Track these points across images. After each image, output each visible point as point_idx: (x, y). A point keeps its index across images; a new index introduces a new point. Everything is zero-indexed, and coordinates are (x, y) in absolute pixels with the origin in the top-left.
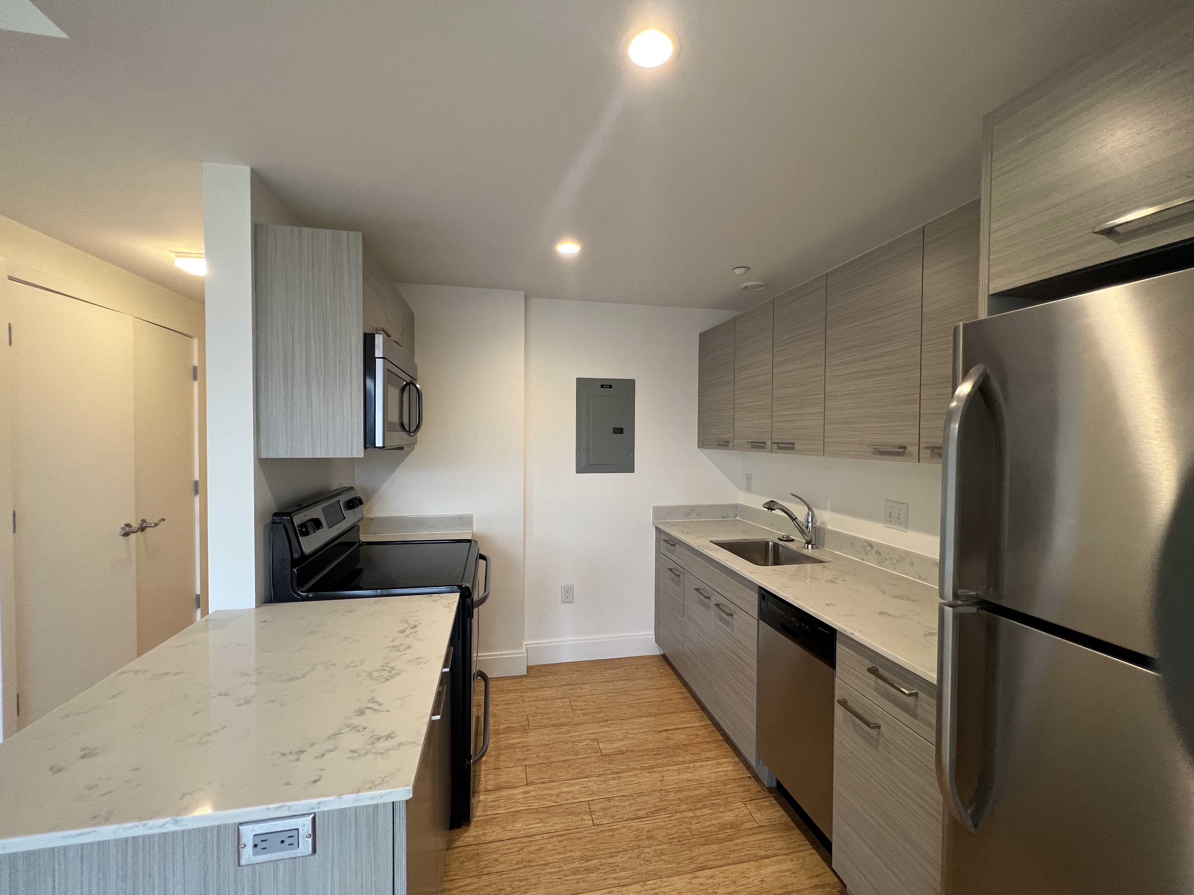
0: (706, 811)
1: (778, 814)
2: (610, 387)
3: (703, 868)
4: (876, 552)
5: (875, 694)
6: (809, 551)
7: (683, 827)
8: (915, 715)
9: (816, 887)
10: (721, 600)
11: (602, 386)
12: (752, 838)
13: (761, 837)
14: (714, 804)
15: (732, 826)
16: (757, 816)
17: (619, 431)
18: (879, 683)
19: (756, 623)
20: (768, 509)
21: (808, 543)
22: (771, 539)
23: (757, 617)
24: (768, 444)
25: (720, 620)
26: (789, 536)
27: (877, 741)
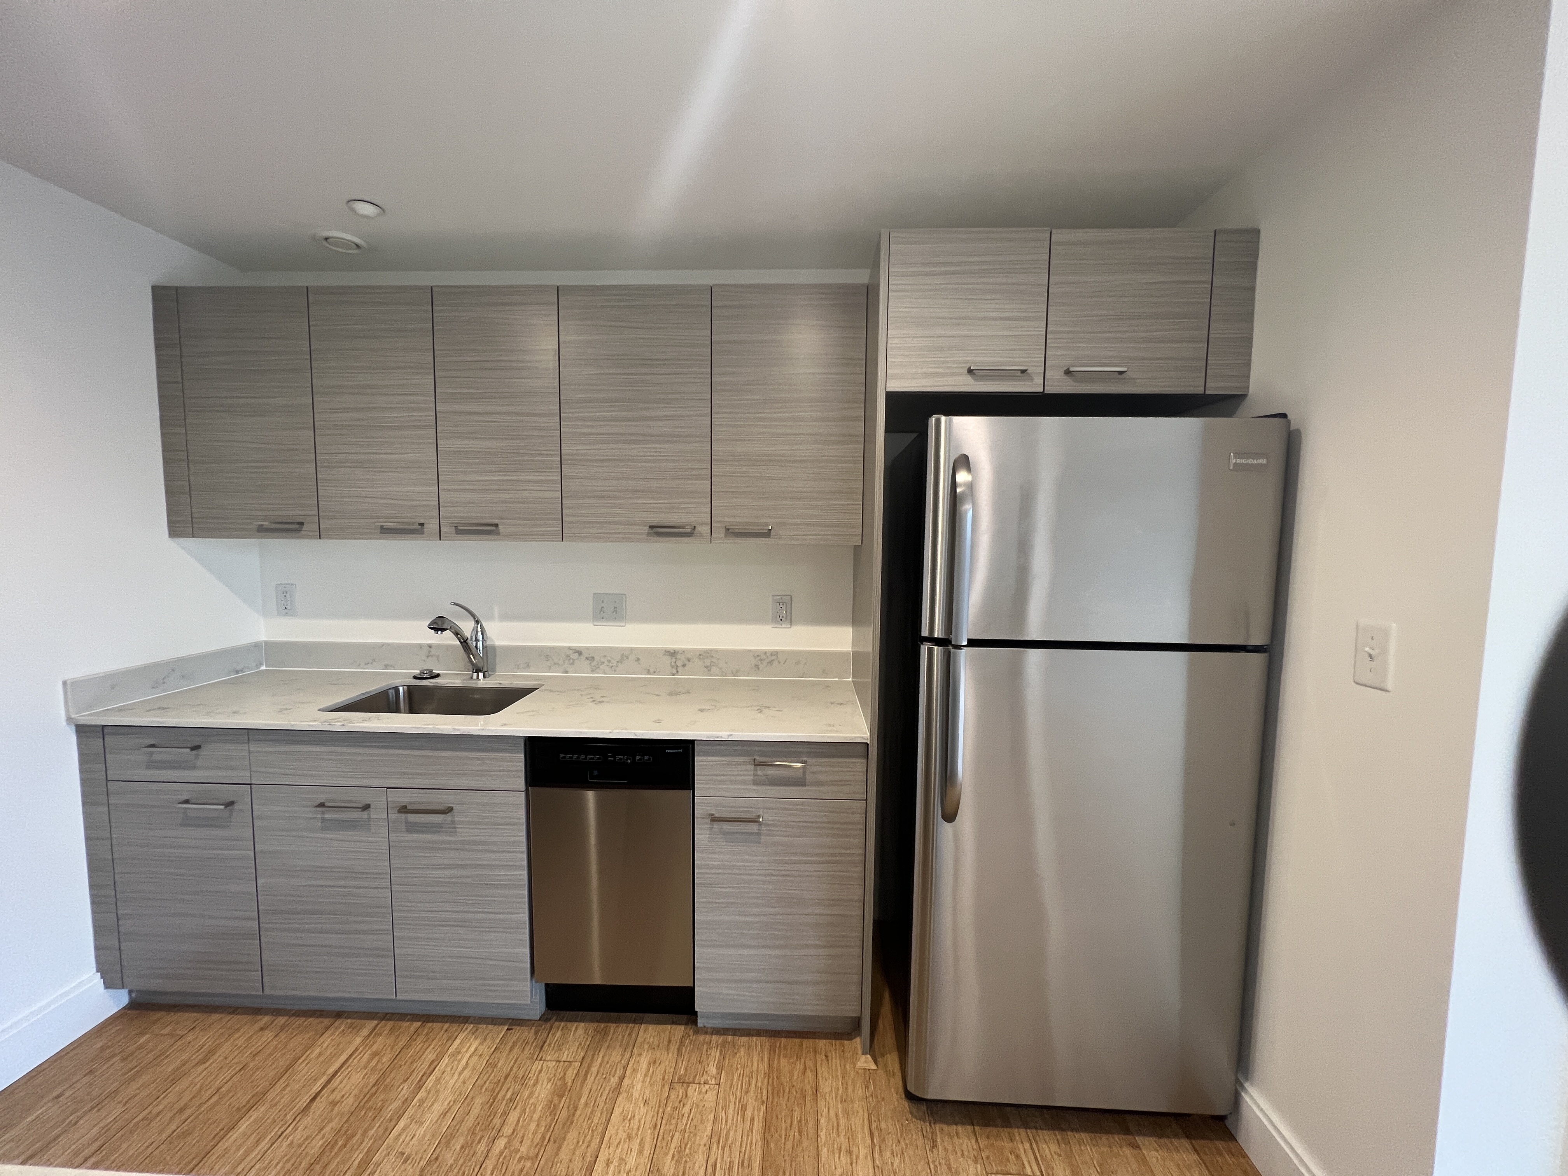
4: (587, 658)
8: (803, 784)
10: (396, 797)
13: (594, 1068)
14: (511, 1100)
15: (558, 1095)
16: (566, 1056)
18: (759, 773)
19: (521, 798)
20: (436, 630)
21: (478, 671)
22: (396, 682)
23: (522, 786)
24: (432, 526)
25: (408, 831)
26: (431, 671)
27: (758, 834)
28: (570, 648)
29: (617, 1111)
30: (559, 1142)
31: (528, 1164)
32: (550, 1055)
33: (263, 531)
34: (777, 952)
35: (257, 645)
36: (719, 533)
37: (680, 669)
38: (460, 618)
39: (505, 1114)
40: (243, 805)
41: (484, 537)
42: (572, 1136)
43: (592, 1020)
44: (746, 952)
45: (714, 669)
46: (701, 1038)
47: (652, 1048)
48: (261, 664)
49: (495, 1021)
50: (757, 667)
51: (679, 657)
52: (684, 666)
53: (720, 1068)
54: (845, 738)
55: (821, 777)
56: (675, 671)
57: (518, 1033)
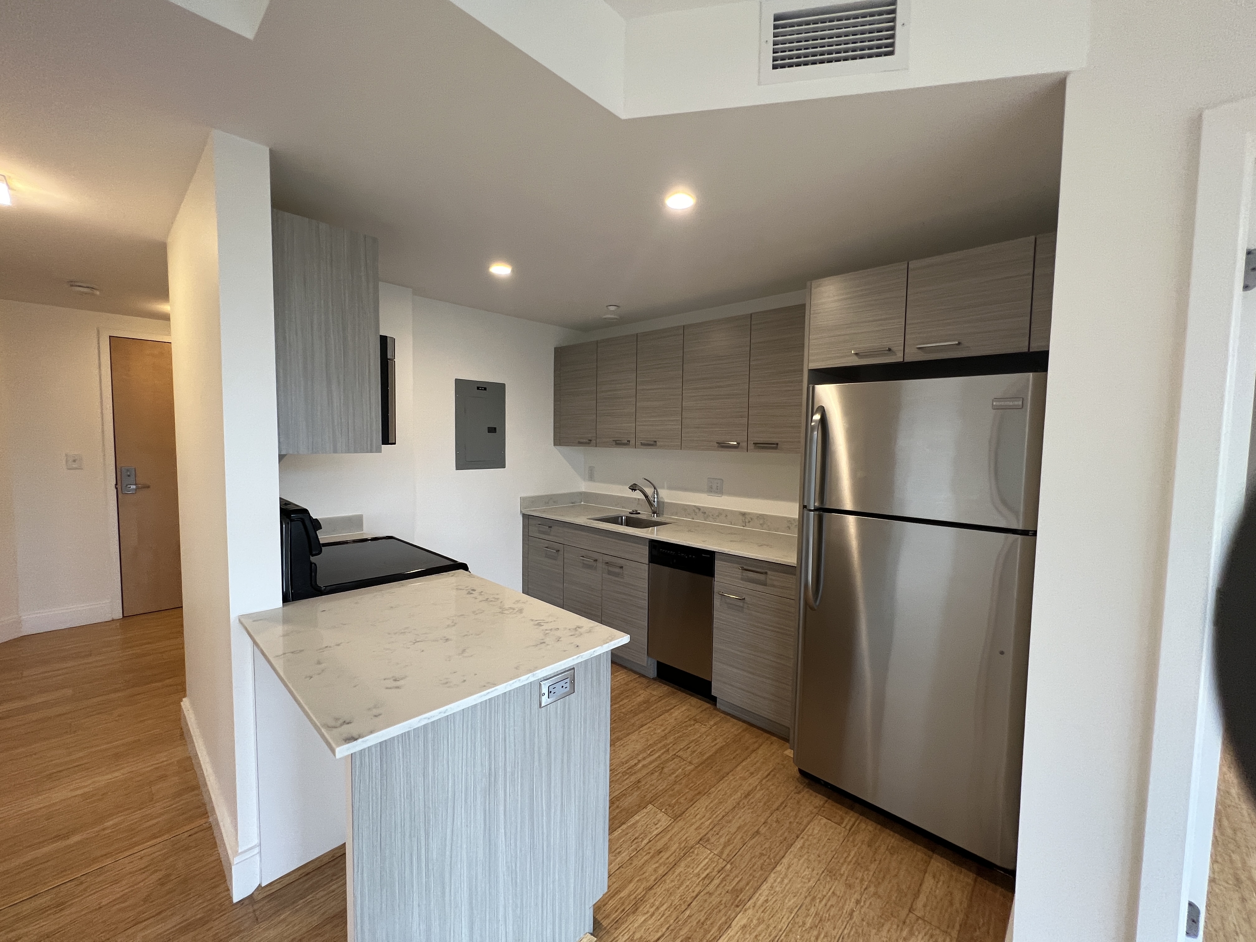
0: (625, 701)
1: (666, 688)
2: (485, 389)
3: (642, 726)
4: (702, 512)
5: (742, 582)
6: (655, 518)
7: (617, 713)
8: (765, 585)
9: (701, 712)
10: (608, 558)
11: (478, 388)
12: (659, 703)
13: (663, 701)
14: (627, 696)
15: (644, 702)
16: (655, 693)
17: (492, 430)
18: (744, 574)
19: (646, 567)
20: (632, 490)
21: (654, 513)
22: (623, 514)
23: (647, 562)
24: (632, 442)
25: (609, 574)
26: (636, 511)
27: (743, 607)
28: (695, 506)
29: (663, 716)
30: (636, 715)
31: (622, 715)
32: (649, 691)
33: (581, 443)
34: (750, 675)
35: (581, 493)
36: (751, 446)
37: (747, 524)
38: (647, 487)
39: (623, 699)
40: (561, 553)
41: (649, 447)
42: (641, 715)
43: (672, 687)
44: (735, 670)
45: (765, 526)
46: (715, 712)
47: (691, 705)
48: (582, 501)
49: (635, 672)
50: (789, 528)
51: (747, 516)
52: (749, 522)
53: (715, 724)
54: (784, 562)
55: (776, 583)
56: (744, 525)
57: (642, 680)
